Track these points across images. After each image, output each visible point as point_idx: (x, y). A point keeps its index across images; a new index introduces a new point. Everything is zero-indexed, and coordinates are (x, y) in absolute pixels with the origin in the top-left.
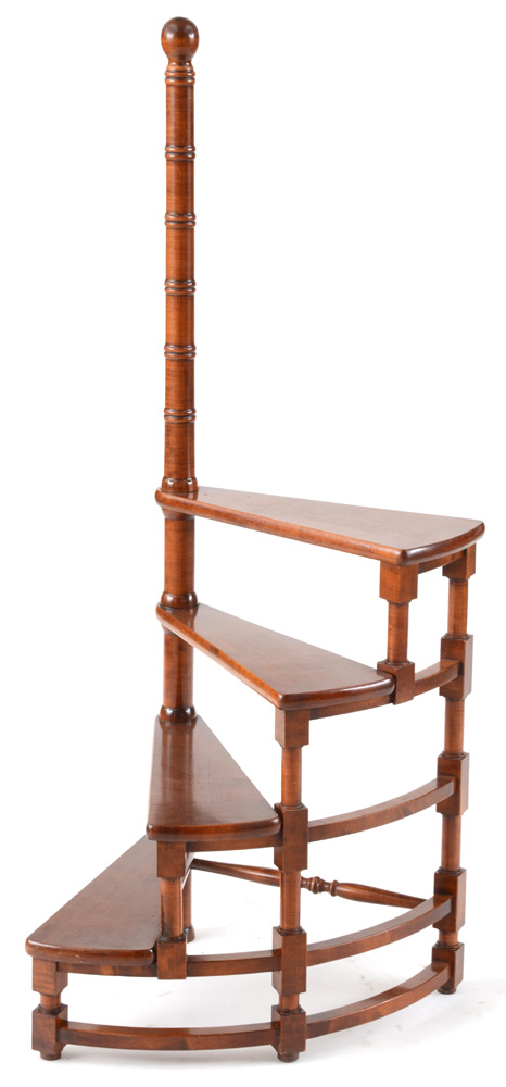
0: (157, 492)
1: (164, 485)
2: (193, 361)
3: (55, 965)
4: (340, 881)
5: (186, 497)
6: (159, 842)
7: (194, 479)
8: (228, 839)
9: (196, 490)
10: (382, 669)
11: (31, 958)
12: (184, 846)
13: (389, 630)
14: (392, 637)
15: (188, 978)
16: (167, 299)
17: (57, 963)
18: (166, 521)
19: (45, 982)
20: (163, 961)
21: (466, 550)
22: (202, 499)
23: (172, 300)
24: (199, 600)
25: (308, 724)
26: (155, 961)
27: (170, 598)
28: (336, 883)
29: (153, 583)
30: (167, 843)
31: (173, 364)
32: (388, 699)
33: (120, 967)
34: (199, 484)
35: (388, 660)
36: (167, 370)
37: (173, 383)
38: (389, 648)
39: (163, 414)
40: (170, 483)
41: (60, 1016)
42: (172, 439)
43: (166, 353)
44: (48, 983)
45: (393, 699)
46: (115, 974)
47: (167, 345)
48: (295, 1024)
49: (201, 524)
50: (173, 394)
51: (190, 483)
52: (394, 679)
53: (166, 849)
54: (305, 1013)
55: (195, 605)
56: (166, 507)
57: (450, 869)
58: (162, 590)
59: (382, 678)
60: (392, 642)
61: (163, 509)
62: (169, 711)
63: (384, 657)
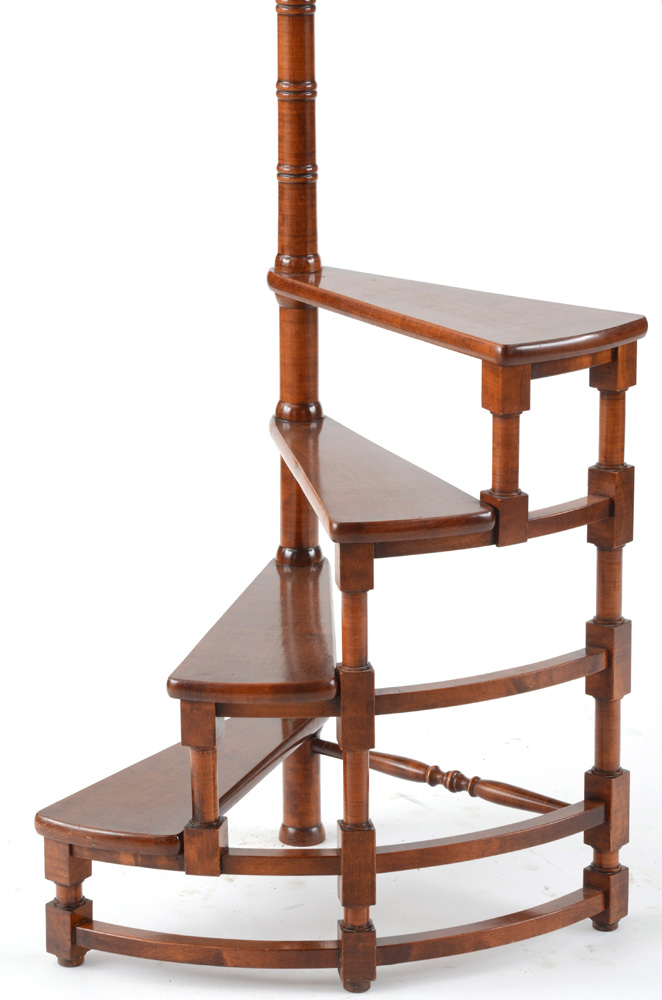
0: (270, 275)
1: (278, 262)
2: (313, 102)
3: (67, 848)
4: (483, 777)
5: (306, 281)
6: (182, 701)
7: (316, 256)
8: (265, 703)
9: (318, 270)
10: (486, 499)
11: (42, 838)
12: (213, 708)
13: (494, 449)
14: (498, 460)
15: (222, 876)
16: (279, 20)
17: (71, 846)
18: (282, 310)
19: (58, 868)
20: (191, 851)
21: (616, 349)
22: (325, 285)
23: (285, 21)
24: (325, 412)
25: (372, 562)
26: (182, 851)
27: (287, 409)
28: (476, 780)
29: (267, 390)
30: (192, 702)
31: (286, 105)
32: (489, 537)
33: (142, 856)
34: (324, 263)
35: (493, 489)
36: (280, 114)
37: (287, 130)
38: (494, 474)
39: (276, 172)
40: (286, 261)
41: (79, 911)
42: (287, 203)
43: (278, 93)
44: (61, 869)
45: (495, 539)
46: (136, 865)
47: (280, 81)
48: (361, 945)
49: (326, 318)
50: (286, 145)
51: (311, 261)
52: (496, 513)
53: (191, 709)
54: (374, 932)
55: (319, 417)
56: (281, 293)
57: (605, 769)
58: (277, 399)
59: (484, 510)
60: (498, 465)
61: (277, 295)
62: (288, 553)
63: (487, 485)
